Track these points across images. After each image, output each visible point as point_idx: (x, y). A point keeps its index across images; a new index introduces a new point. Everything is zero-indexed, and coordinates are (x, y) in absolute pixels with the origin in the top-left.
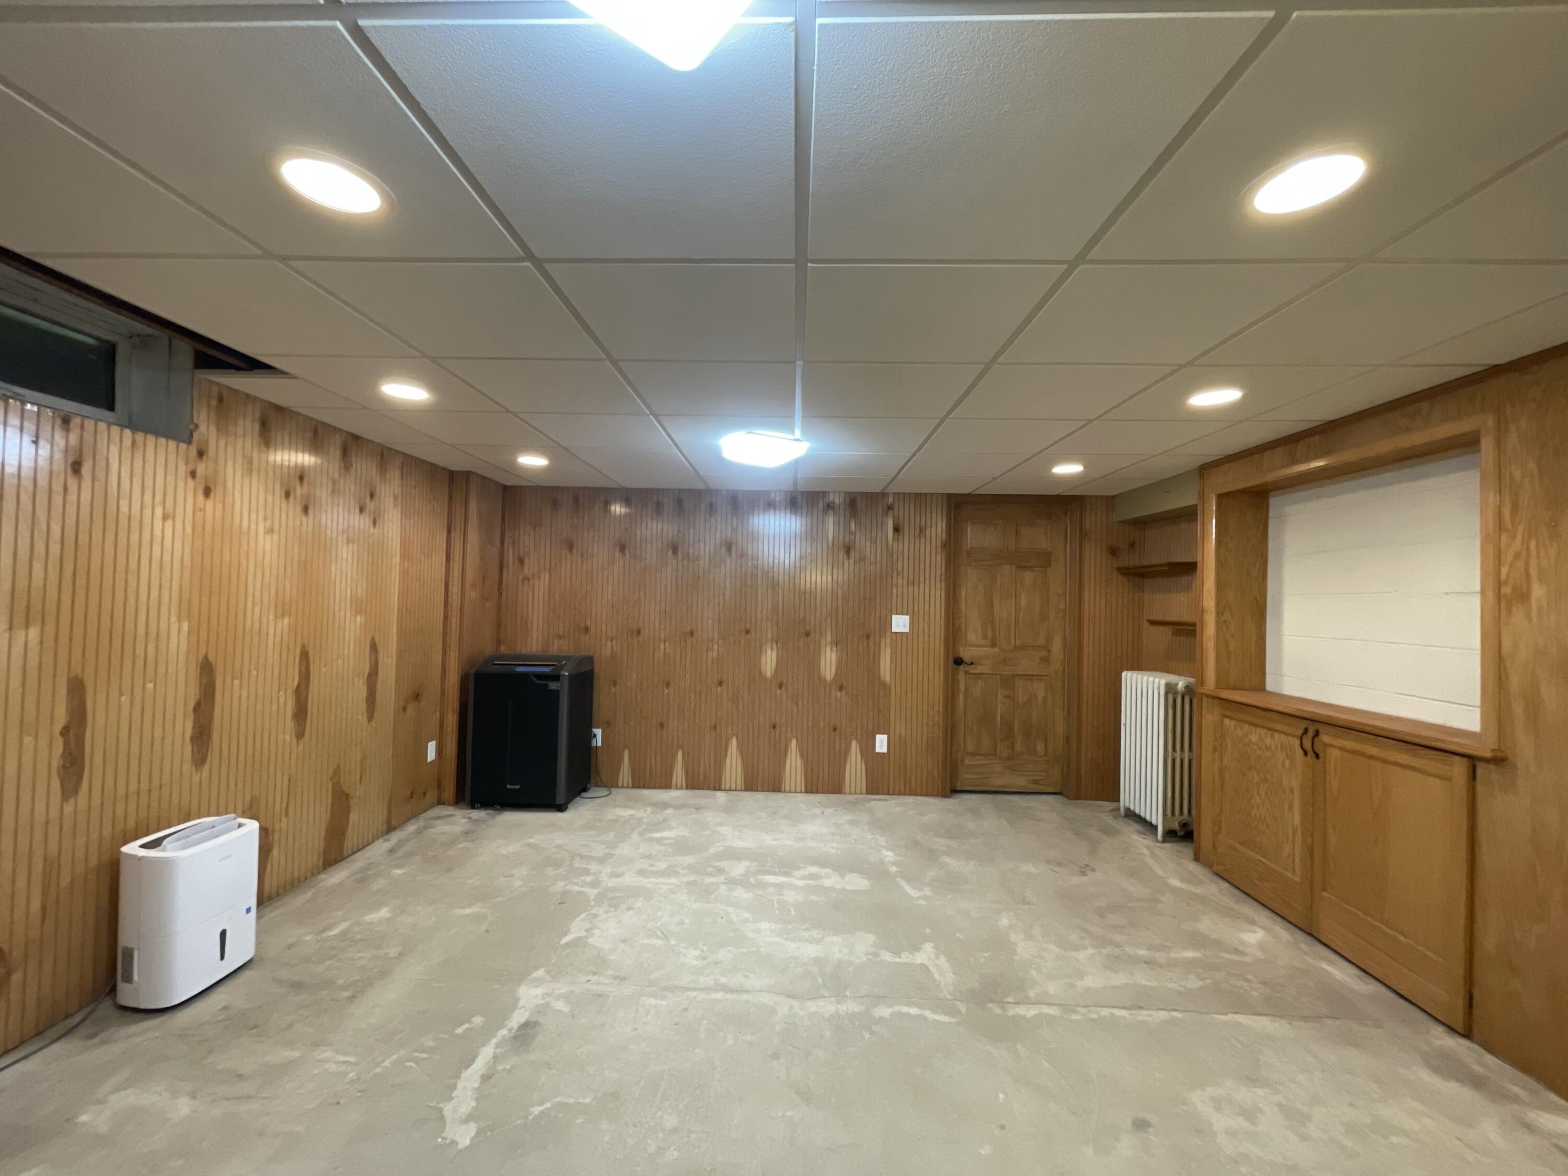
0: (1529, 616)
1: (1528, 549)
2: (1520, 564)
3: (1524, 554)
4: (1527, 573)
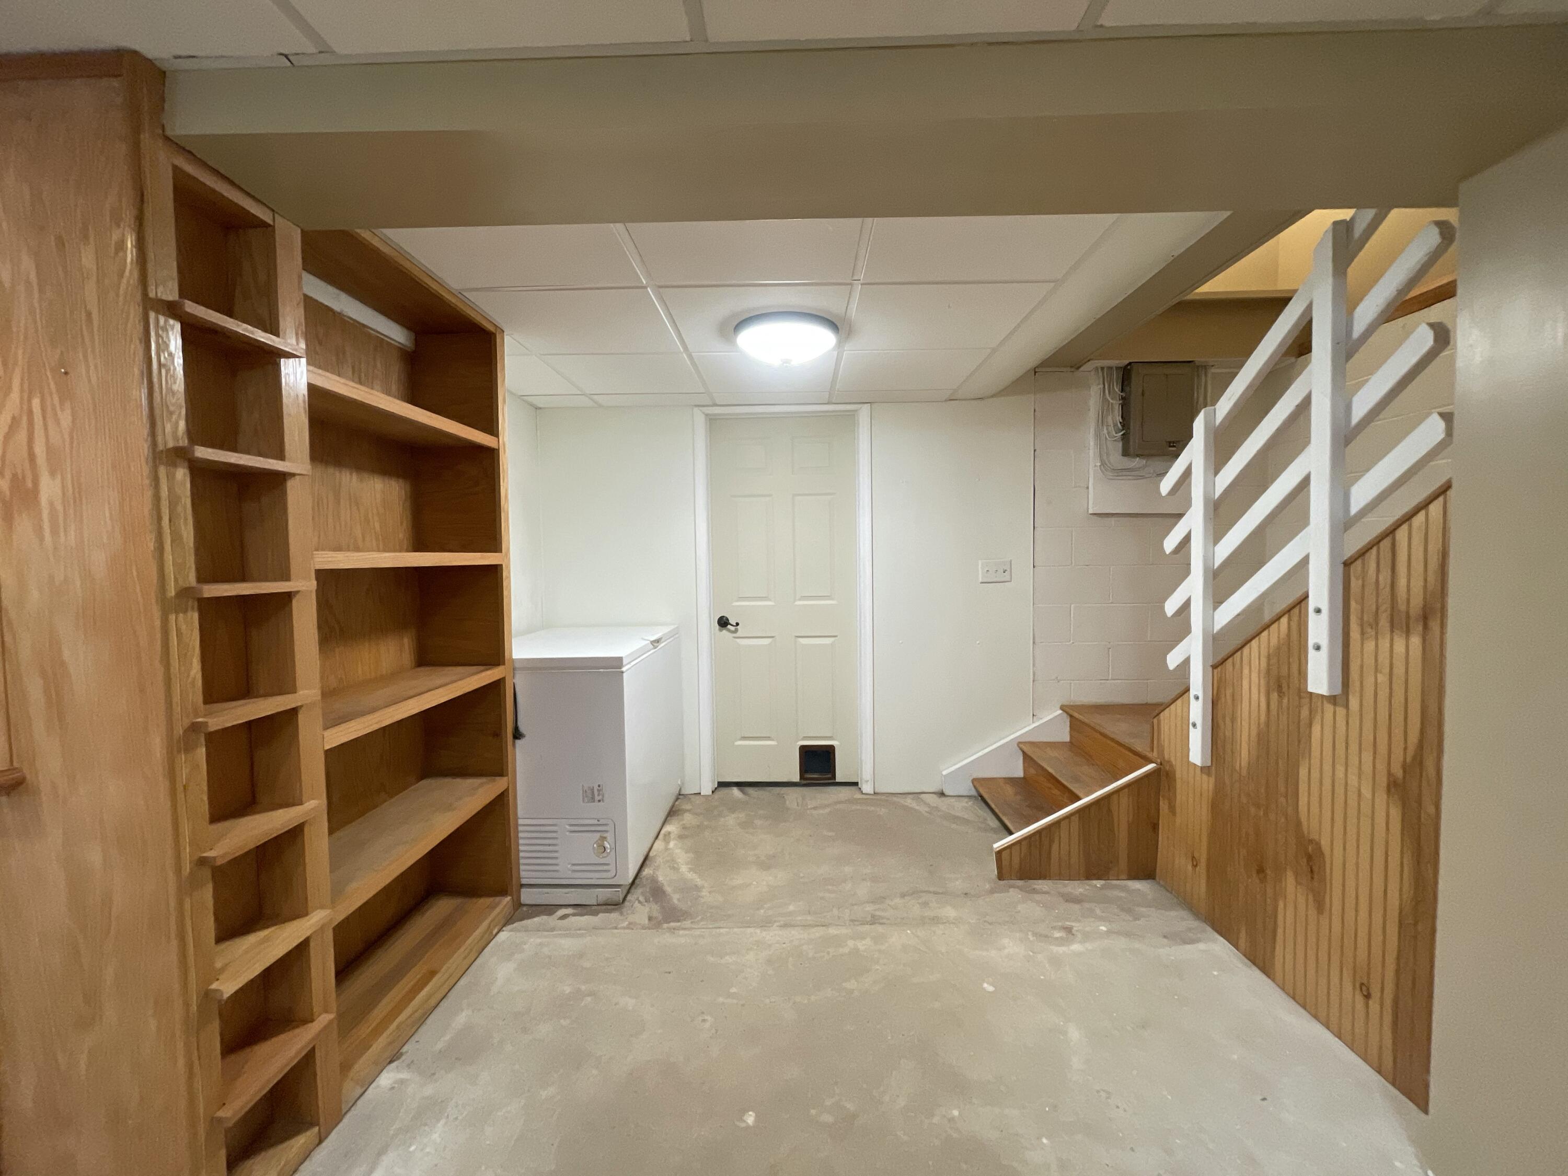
0: (39, 530)
1: (30, 412)
2: (22, 436)
4: (32, 457)
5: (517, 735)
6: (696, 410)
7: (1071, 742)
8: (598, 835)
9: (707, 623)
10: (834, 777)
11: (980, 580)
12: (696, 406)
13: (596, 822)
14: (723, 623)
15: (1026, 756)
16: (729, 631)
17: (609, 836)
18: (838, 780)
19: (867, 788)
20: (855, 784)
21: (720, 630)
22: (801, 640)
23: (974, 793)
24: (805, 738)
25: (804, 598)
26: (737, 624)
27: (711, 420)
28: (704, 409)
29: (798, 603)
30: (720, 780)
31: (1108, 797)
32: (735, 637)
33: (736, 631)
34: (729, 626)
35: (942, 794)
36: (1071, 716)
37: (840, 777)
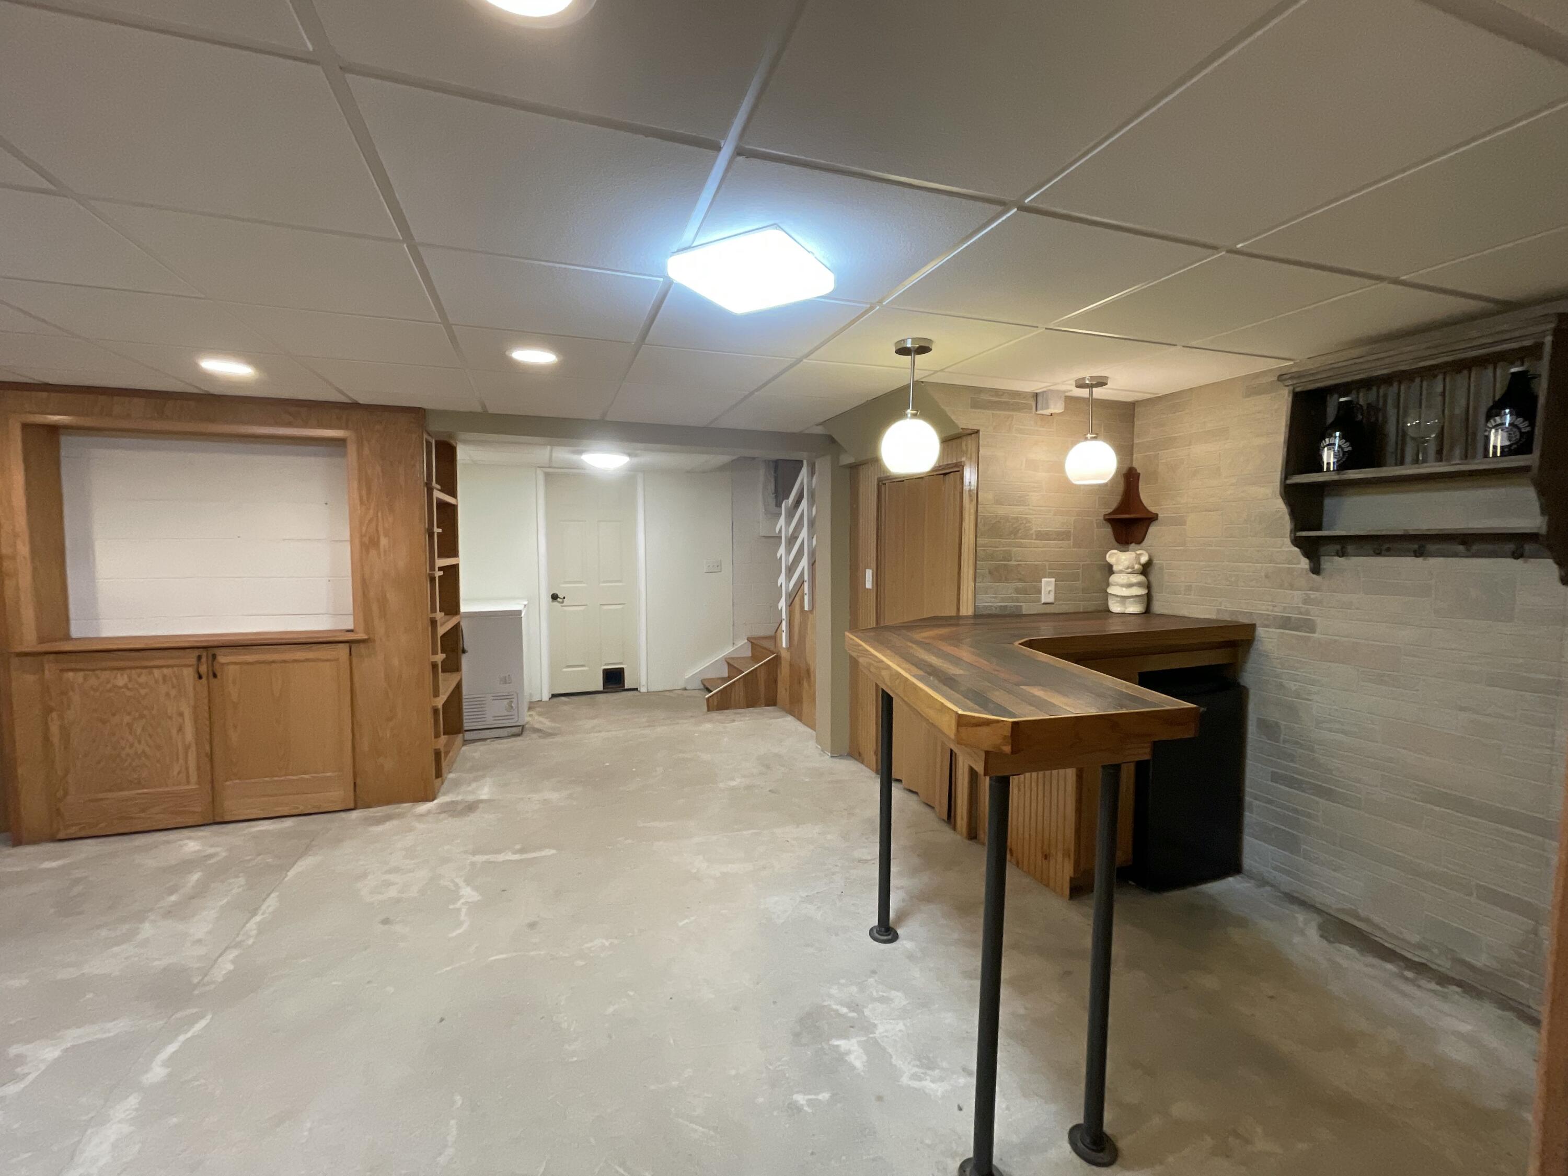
0: (379, 554)
1: (377, 516)
2: (373, 525)
3: (375, 519)
4: (377, 530)
5: (464, 651)
6: (538, 469)
7: (752, 657)
8: (508, 701)
9: (545, 598)
10: (624, 687)
11: (705, 571)
12: (539, 467)
13: (507, 694)
14: (555, 597)
15: (729, 664)
16: (559, 602)
17: (515, 701)
18: (626, 687)
19: (643, 689)
20: (637, 689)
21: (553, 601)
22: (606, 607)
23: (702, 687)
24: (606, 664)
25: (604, 582)
26: (564, 598)
27: (547, 475)
28: (544, 469)
29: (601, 585)
30: (553, 693)
31: (756, 669)
32: (562, 606)
33: (563, 602)
34: (559, 599)
35: (685, 689)
36: (752, 642)
37: (628, 685)
